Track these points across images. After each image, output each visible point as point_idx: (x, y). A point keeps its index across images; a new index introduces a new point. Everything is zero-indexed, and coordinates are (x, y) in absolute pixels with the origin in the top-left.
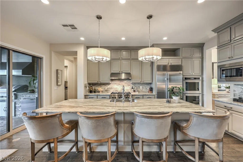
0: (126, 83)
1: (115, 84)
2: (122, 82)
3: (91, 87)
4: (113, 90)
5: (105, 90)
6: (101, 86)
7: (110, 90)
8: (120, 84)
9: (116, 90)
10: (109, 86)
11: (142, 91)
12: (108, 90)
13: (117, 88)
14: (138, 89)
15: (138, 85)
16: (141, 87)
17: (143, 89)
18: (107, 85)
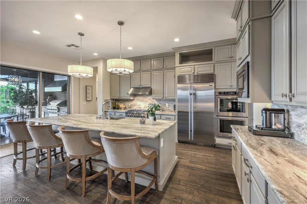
0: (150, 99)
1: (138, 100)
2: (145, 98)
3: (115, 103)
4: (136, 107)
5: (129, 107)
6: (125, 102)
7: (133, 107)
8: (144, 100)
9: (139, 108)
10: (132, 103)
11: (168, 109)
12: (132, 107)
13: (140, 105)
14: (164, 107)
15: (163, 102)
16: (167, 105)
17: (170, 107)
18: (131, 102)
